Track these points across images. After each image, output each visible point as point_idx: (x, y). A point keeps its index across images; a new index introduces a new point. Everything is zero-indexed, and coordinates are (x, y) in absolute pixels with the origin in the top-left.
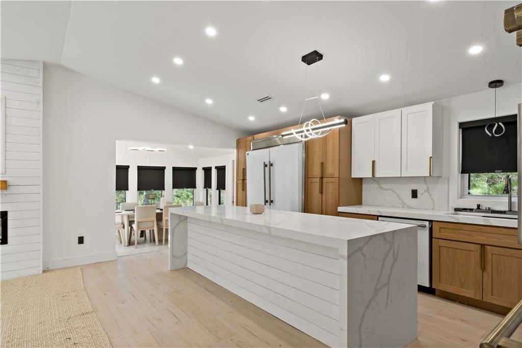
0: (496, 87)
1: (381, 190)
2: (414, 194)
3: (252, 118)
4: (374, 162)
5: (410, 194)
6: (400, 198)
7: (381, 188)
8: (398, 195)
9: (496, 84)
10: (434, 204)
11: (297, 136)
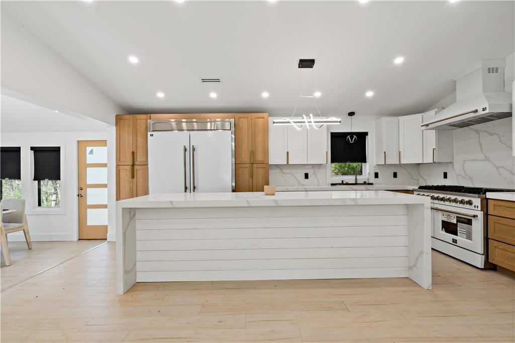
0: (352, 115)
1: (283, 174)
2: (307, 176)
3: (161, 95)
4: (288, 152)
5: (304, 176)
6: (297, 179)
7: (283, 173)
8: (295, 177)
9: (351, 114)
10: (318, 182)
11: (295, 125)
